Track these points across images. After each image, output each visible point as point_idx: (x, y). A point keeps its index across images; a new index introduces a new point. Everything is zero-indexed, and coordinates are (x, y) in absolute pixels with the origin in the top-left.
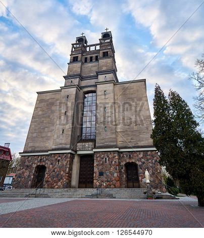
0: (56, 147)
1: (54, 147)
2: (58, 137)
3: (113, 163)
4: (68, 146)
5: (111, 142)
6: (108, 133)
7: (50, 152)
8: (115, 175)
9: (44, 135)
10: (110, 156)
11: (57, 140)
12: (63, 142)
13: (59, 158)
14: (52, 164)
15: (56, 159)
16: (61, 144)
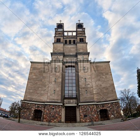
0: (50, 101)
1: (48, 101)
2: (51, 95)
3: (93, 110)
4: (60, 101)
5: (91, 99)
6: (89, 94)
7: (45, 103)
8: (95, 116)
9: (38, 92)
10: (91, 107)
11: (51, 97)
12: (55, 98)
13: (54, 107)
14: (48, 110)
15: (51, 108)
16: (54, 99)
